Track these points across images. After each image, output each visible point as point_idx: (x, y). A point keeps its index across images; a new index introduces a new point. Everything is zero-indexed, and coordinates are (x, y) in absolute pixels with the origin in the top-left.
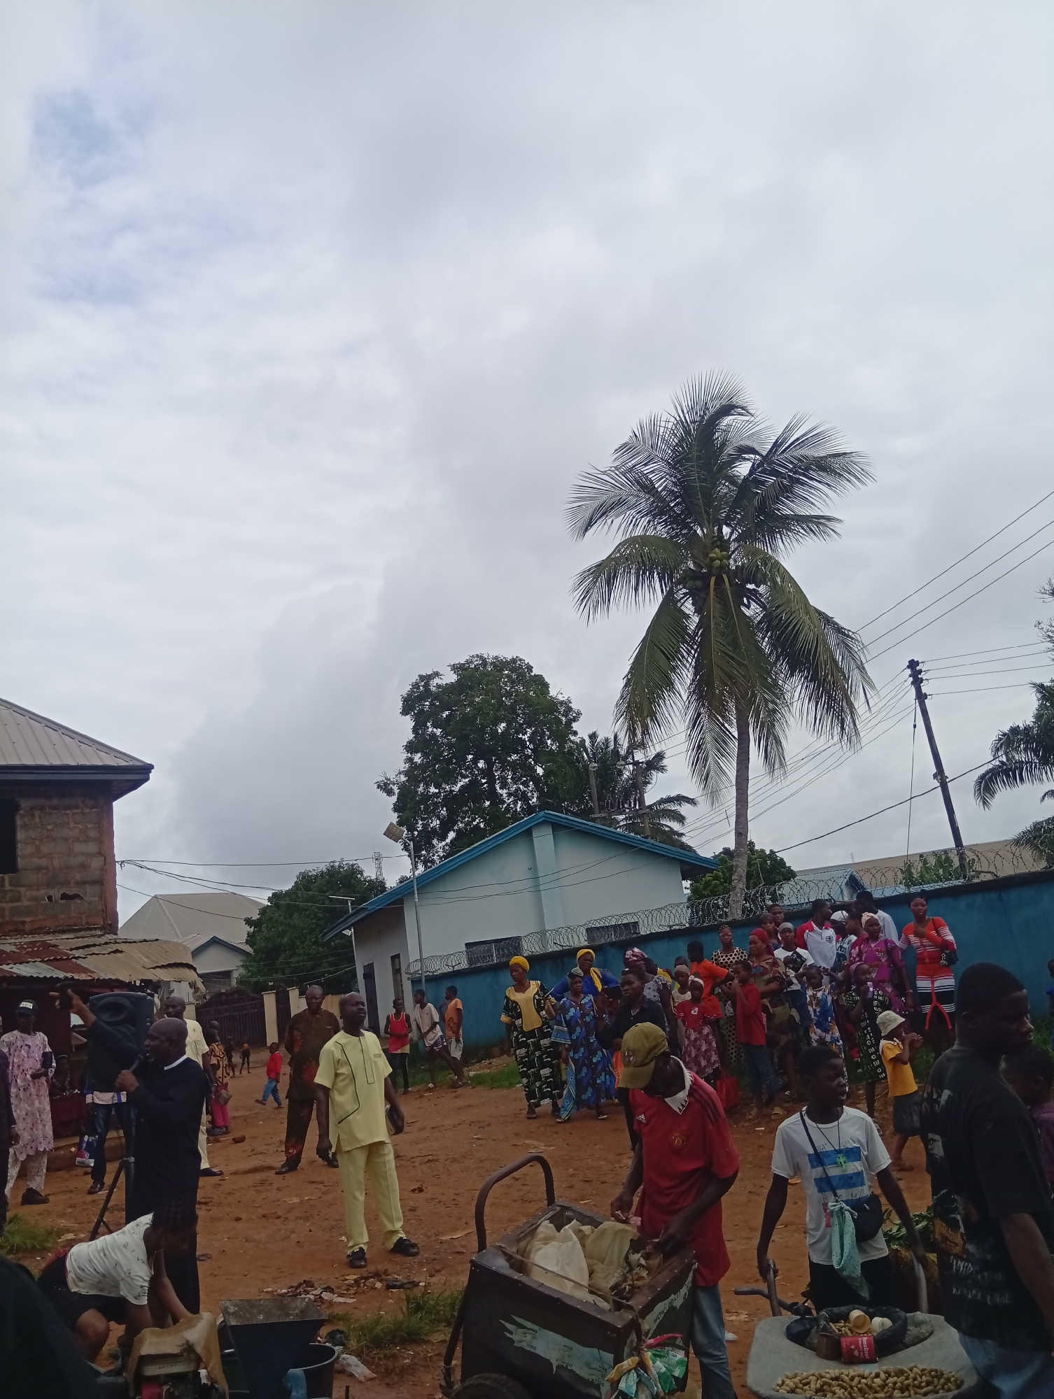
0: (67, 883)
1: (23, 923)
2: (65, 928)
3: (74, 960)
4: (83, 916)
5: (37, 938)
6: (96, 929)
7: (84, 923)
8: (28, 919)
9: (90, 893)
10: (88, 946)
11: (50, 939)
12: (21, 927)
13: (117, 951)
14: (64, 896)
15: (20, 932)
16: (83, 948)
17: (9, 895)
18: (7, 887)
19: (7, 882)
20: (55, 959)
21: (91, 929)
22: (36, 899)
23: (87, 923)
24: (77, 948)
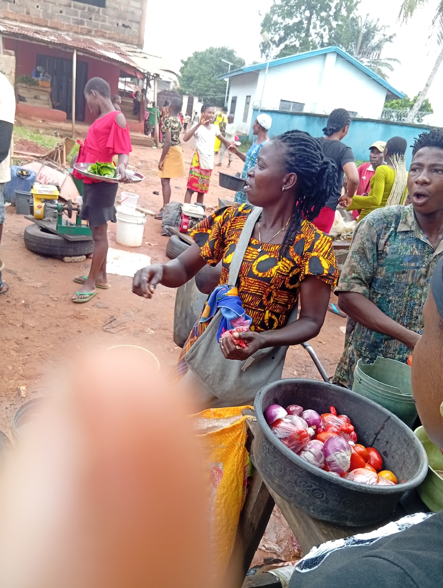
0: (125, 19)
1: (106, 33)
2: (122, 41)
3: (128, 56)
4: (130, 37)
5: (110, 42)
6: (135, 45)
7: (130, 40)
8: (108, 32)
9: (134, 26)
10: (133, 52)
11: (117, 44)
12: (104, 35)
13: (145, 58)
14: (124, 25)
15: (103, 36)
16: (131, 52)
17: (101, 18)
18: (101, 14)
19: (101, 12)
20: (121, 54)
21: (133, 44)
22: (112, 23)
23: (131, 41)
24: (129, 51)
